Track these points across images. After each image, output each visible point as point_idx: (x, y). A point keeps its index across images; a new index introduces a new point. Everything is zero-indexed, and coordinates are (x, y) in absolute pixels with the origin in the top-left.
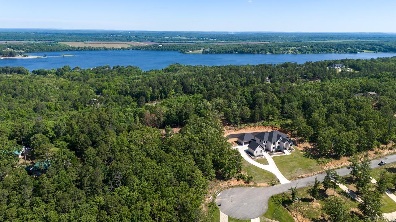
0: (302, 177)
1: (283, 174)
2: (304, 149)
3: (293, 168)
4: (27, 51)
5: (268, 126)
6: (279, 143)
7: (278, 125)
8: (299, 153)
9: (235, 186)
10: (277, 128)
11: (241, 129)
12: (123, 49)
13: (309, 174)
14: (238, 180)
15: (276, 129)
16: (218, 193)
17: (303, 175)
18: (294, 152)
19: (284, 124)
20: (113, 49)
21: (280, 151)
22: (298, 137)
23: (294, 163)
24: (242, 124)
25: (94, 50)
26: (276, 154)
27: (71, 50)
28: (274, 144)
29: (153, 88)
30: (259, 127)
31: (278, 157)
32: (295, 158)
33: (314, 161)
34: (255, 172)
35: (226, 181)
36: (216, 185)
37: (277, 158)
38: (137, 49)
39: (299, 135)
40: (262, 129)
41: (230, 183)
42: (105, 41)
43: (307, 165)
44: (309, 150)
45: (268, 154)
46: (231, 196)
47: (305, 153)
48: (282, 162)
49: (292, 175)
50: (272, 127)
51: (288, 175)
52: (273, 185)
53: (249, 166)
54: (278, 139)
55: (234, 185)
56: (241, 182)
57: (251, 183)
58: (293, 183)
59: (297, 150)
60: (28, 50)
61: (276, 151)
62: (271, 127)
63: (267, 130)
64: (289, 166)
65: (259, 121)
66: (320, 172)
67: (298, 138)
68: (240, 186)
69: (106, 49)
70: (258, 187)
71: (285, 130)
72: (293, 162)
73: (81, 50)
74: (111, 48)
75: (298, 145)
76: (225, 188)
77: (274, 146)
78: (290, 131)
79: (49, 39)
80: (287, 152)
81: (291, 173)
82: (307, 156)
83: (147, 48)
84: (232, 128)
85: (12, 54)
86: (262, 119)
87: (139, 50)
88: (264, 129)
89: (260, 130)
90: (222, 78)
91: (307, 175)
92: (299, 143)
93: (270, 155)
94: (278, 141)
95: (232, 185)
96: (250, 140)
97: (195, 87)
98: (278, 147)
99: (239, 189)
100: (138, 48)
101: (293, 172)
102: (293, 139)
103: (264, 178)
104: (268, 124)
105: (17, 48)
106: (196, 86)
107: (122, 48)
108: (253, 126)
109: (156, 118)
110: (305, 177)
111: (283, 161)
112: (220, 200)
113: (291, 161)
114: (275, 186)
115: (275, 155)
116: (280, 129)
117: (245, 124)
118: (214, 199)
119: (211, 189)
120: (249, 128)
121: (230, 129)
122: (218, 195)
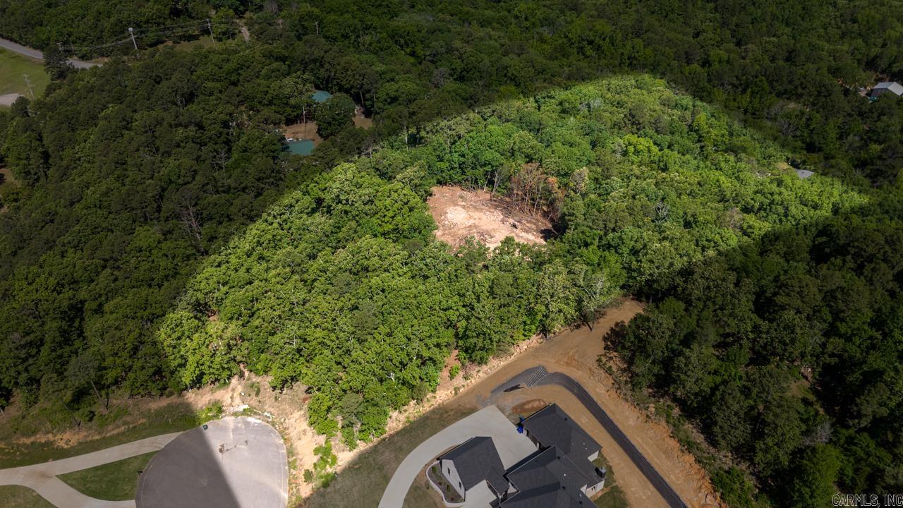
9: (291, 452)
14: (316, 451)
16: (266, 419)
24: (671, 400)
30: (697, 466)
35: (309, 423)
36: (290, 406)
41: (305, 435)
46: (243, 447)
53: (381, 468)
55: (297, 448)
56: (310, 462)
65: (735, 450)
68: (292, 462)
76: (285, 429)
84: (618, 374)
95: (296, 442)
99: (282, 462)
108: (680, 441)
112: (232, 425)
117: (676, 411)
118: (235, 414)
119: (276, 399)
120: (661, 430)
121: (609, 371)
122: (252, 420)
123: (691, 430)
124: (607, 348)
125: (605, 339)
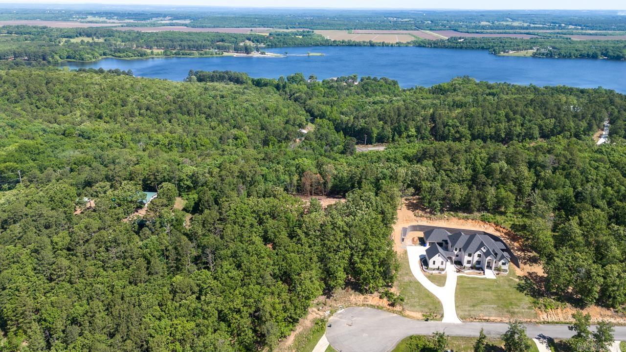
0: (487, 321)
1: (457, 307)
2: (527, 274)
3: (482, 301)
4: (268, 45)
5: (489, 222)
6: (479, 256)
7: (508, 226)
8: (512, 280)
9: (372, 306)
10: (504, 228)
11: (441, 219)
12: (399, 45)
13: (504, 319)
14: (381, 298)
15: (501, 229)
16: (342, 308)
17: (492, 318)
18: (503, 277)
19: (521, 224)
20: (383, 45)
21: (478, 269)
22: (531, 252)
23: (490, 295)
24: (447, 211)
25: (355, 45)
26: (469, 273)
27: (323, 45)
28: (470, 255)
29: (385, 123)
30: (473, 221)
31: (469, 278)
32: (498, 286)
33: (528, 300)
34: (414, 293)
35: (363, 294)
36: (345, 297)
37: (466, 279)
38: (420, 46)
39: (534, 248)
40: (478, 226)
41: (367, 298)
42: (379, 29)
43: (511, 304)
44: (534, 280)
45: (456, 270)
46: (354, 319)
47: (523, 282)
48: (468, 288)
49: (472, 313)
50: (497, 226)
51: (465, 311)
52: (427, 320)
53: (411, 282)
54: (479, 249)
55: (372, 304)
56: (385, 302)
57: (398, 308)
58: (462, 325)
59: (512, 273)
60: (270, 43)
61: (472, 268)
62: (494, 226)
63: (486, 229)
64: (476, 297)
65: (478, 210)
66: (529, 320)
67: (529, 254)
68: (378, 308)
69: (372, 45)
70: (406, 316)
71: (517, 235)
72: (488, 292)
73: (337, 45)
74: (380, 43)
75: (522, 265)
76: (356, 304)
77: (470, 259)
78: (523, 238)
79: (304, 26)
80: (490, 274)
81: (472, 309)
82: (520, 288)
83: (437, 44)
84: (425, 215)
85: (247, 50)
86: (483, 208)
87: (423, 46)
88: (482, 225)
89: (473, 226)
90: (507, 116)
91: (499, 319)
92: (525, 263)
93: (457, 272)
94: (478, 253)
95: (368, 303)
96: (440, 241)
97: (451, 128)
98: (478, 262)
99: (374, 311)
100: (422, 44)
101: (476, 308)
102: (519, 253)
103: (421, 306)
104: (492, 219)
105: (258, 41)
106: (454, 126)
107: (397, 43)
108: (463, 219)
109: (322, 181)
110: (493, 321)
111: (472, 286)
112: (336, 318)
113: (485, 290)
114: (429, 322)
115: (467, 274)
116: (509, 231)
117: (452, 213)
118: (329, 316)
119: (335, 300)
120: (455, 220)
121: (421, 216)
122: (339, 312)
123: (461, 214)
124: (413, 211)
125: (409, 209)
